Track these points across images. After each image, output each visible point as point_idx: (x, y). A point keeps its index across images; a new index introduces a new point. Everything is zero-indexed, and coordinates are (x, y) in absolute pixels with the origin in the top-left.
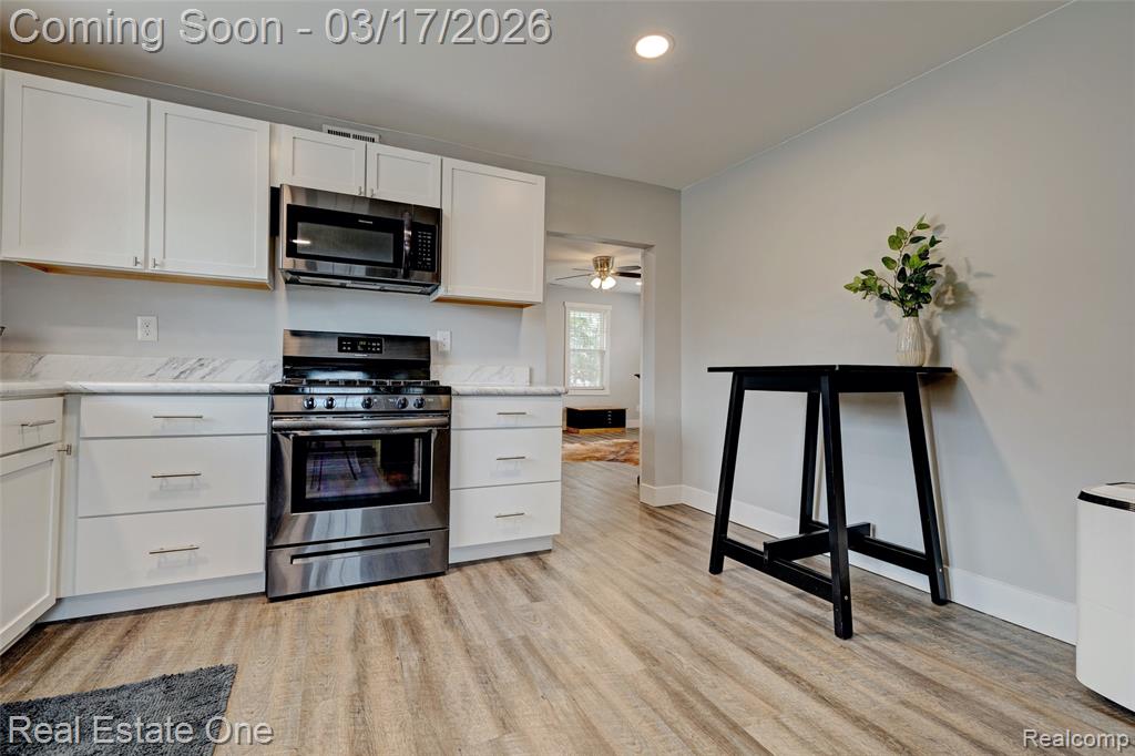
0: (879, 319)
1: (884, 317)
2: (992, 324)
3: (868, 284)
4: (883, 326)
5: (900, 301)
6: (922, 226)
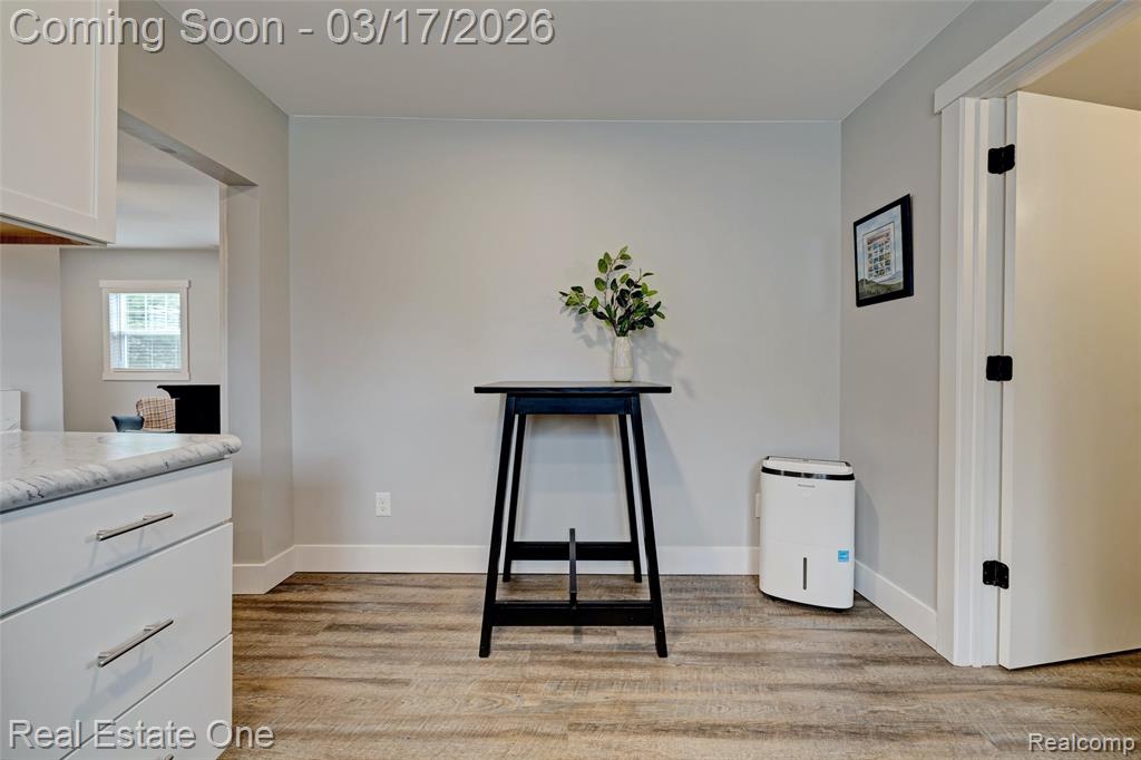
0: (579, 335)
1: (583, 333)
2: (665, 347)
3: (574, 300)
4: (581, 341)
5: (611, 321)
6: (624, 257)
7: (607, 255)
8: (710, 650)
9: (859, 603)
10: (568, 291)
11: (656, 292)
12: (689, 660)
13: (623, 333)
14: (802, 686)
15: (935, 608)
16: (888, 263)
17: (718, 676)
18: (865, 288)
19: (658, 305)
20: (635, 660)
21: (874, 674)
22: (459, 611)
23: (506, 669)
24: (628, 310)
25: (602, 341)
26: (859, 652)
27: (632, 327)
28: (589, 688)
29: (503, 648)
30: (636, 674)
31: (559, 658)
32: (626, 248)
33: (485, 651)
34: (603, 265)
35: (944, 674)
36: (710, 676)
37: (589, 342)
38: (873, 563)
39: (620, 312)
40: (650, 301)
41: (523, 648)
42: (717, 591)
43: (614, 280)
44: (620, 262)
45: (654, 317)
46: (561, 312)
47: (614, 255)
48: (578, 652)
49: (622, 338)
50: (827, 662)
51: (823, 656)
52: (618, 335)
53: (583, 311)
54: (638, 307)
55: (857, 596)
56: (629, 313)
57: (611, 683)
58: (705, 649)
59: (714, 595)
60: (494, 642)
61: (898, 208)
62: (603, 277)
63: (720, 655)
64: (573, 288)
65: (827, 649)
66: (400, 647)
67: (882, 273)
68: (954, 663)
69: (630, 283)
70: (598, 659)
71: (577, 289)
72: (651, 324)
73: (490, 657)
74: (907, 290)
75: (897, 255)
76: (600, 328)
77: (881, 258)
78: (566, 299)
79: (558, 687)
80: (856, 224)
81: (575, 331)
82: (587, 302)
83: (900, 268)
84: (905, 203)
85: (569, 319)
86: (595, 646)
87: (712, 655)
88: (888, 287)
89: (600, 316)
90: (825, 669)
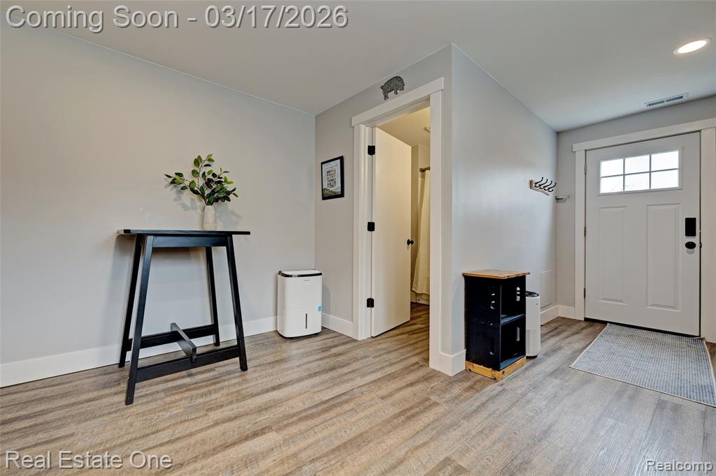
3: (177, 181)
5: (203, 196)
6: (210, 160)
7: (199, 157)
8: (267, 362)
9: (324, 330)
10: (173, 175)
11: (232, 183)
12: (258, 368)
13: (210, 203)
14: (310, 362)
15: (352, 321)
16: (335, 182)
17: (274, 369)
18: (326, 192)
19: (234, 190)
20: (231, 376)
21: (334, 351)
22: (89, 391)
23: (151, 404)
24: (213, 191)
25: (194, 208)
26: (328, 345)
27: (217, 200)
28: (210, 394)
29: (141, 397)
30: (233, 381)
31: (185, 389)
32: (211, 155)
33: (129, 400)
34: (197, 162)
35: (356, 344)
36: (271, 371)
37: (185, 208)
38: (329, 313)
39: (207, 192)
40: (229, 188)
41: (158, 392)
42: (262, 340)
43: (204, 173)
44: (207, 163)
45: (231, 196)
46: (165, 187)
47: (204, 158)
48: (196, 383)
49: (210, 206)
50: (317, 352)
51: (315, 350)
52: (207, 205)
53: (184, 188)
54: (221, 190)
55: (323, 328)
56: (213, 192)
57: (222, 388)
58: (265, 362)
59: (262, 342)
60: (137, 393)
61: (339, 160)
62: (196, 169)
63: (273, 362)
64: (176, 174)
65: (316, 348)
66: (47, 422)
67: (332, 186)
68: (359, 339)
69: (214, 175)
70: (210, 382)
71: (180, 175)
72: (229, 200)
73: (134, 403)
74: (342, 195)
75: (338, 180)
76: (192, 200)
77: (332, 180)
78: (170, 180)
79: (192, 399)
80: (322, 163)
81: (175, 200)
82: (187, 183)
83: (340, 185)
84: (341, 158)
85: (172, 192)
86: (206, 378)
87: (269, 363)
88: (335, 193)
89: (195, 192)
90: (316, 354)
